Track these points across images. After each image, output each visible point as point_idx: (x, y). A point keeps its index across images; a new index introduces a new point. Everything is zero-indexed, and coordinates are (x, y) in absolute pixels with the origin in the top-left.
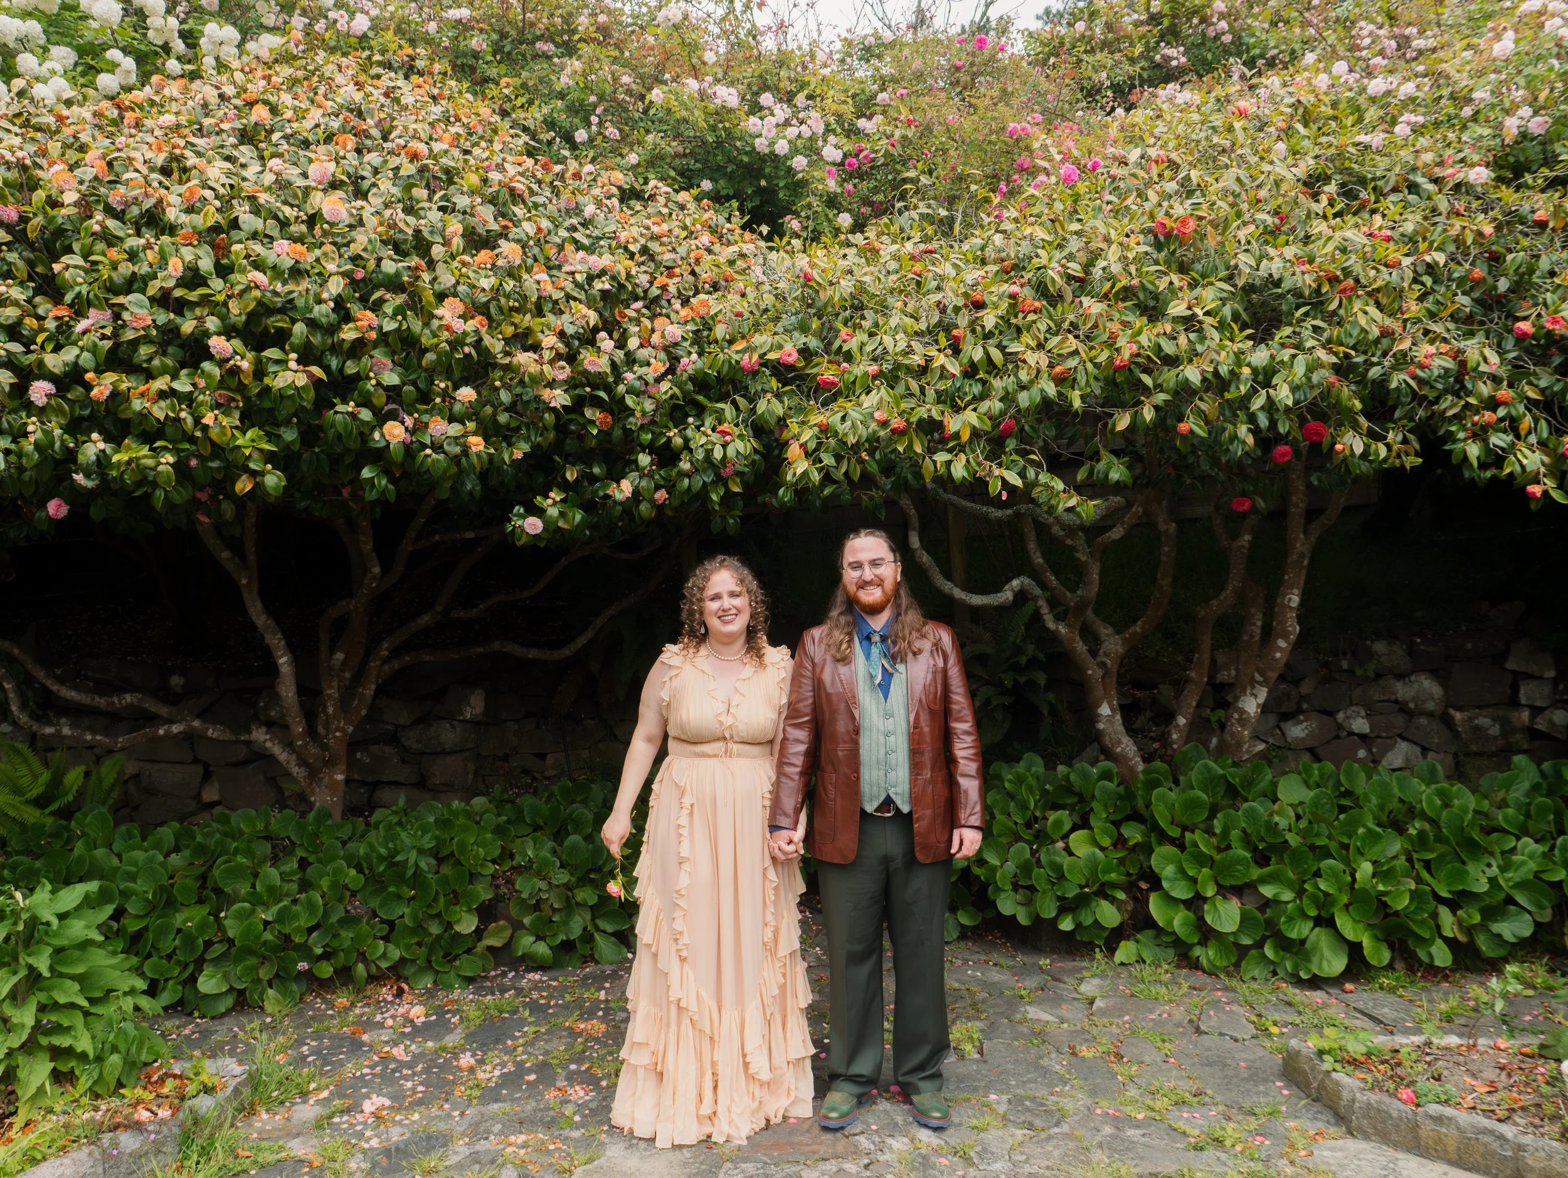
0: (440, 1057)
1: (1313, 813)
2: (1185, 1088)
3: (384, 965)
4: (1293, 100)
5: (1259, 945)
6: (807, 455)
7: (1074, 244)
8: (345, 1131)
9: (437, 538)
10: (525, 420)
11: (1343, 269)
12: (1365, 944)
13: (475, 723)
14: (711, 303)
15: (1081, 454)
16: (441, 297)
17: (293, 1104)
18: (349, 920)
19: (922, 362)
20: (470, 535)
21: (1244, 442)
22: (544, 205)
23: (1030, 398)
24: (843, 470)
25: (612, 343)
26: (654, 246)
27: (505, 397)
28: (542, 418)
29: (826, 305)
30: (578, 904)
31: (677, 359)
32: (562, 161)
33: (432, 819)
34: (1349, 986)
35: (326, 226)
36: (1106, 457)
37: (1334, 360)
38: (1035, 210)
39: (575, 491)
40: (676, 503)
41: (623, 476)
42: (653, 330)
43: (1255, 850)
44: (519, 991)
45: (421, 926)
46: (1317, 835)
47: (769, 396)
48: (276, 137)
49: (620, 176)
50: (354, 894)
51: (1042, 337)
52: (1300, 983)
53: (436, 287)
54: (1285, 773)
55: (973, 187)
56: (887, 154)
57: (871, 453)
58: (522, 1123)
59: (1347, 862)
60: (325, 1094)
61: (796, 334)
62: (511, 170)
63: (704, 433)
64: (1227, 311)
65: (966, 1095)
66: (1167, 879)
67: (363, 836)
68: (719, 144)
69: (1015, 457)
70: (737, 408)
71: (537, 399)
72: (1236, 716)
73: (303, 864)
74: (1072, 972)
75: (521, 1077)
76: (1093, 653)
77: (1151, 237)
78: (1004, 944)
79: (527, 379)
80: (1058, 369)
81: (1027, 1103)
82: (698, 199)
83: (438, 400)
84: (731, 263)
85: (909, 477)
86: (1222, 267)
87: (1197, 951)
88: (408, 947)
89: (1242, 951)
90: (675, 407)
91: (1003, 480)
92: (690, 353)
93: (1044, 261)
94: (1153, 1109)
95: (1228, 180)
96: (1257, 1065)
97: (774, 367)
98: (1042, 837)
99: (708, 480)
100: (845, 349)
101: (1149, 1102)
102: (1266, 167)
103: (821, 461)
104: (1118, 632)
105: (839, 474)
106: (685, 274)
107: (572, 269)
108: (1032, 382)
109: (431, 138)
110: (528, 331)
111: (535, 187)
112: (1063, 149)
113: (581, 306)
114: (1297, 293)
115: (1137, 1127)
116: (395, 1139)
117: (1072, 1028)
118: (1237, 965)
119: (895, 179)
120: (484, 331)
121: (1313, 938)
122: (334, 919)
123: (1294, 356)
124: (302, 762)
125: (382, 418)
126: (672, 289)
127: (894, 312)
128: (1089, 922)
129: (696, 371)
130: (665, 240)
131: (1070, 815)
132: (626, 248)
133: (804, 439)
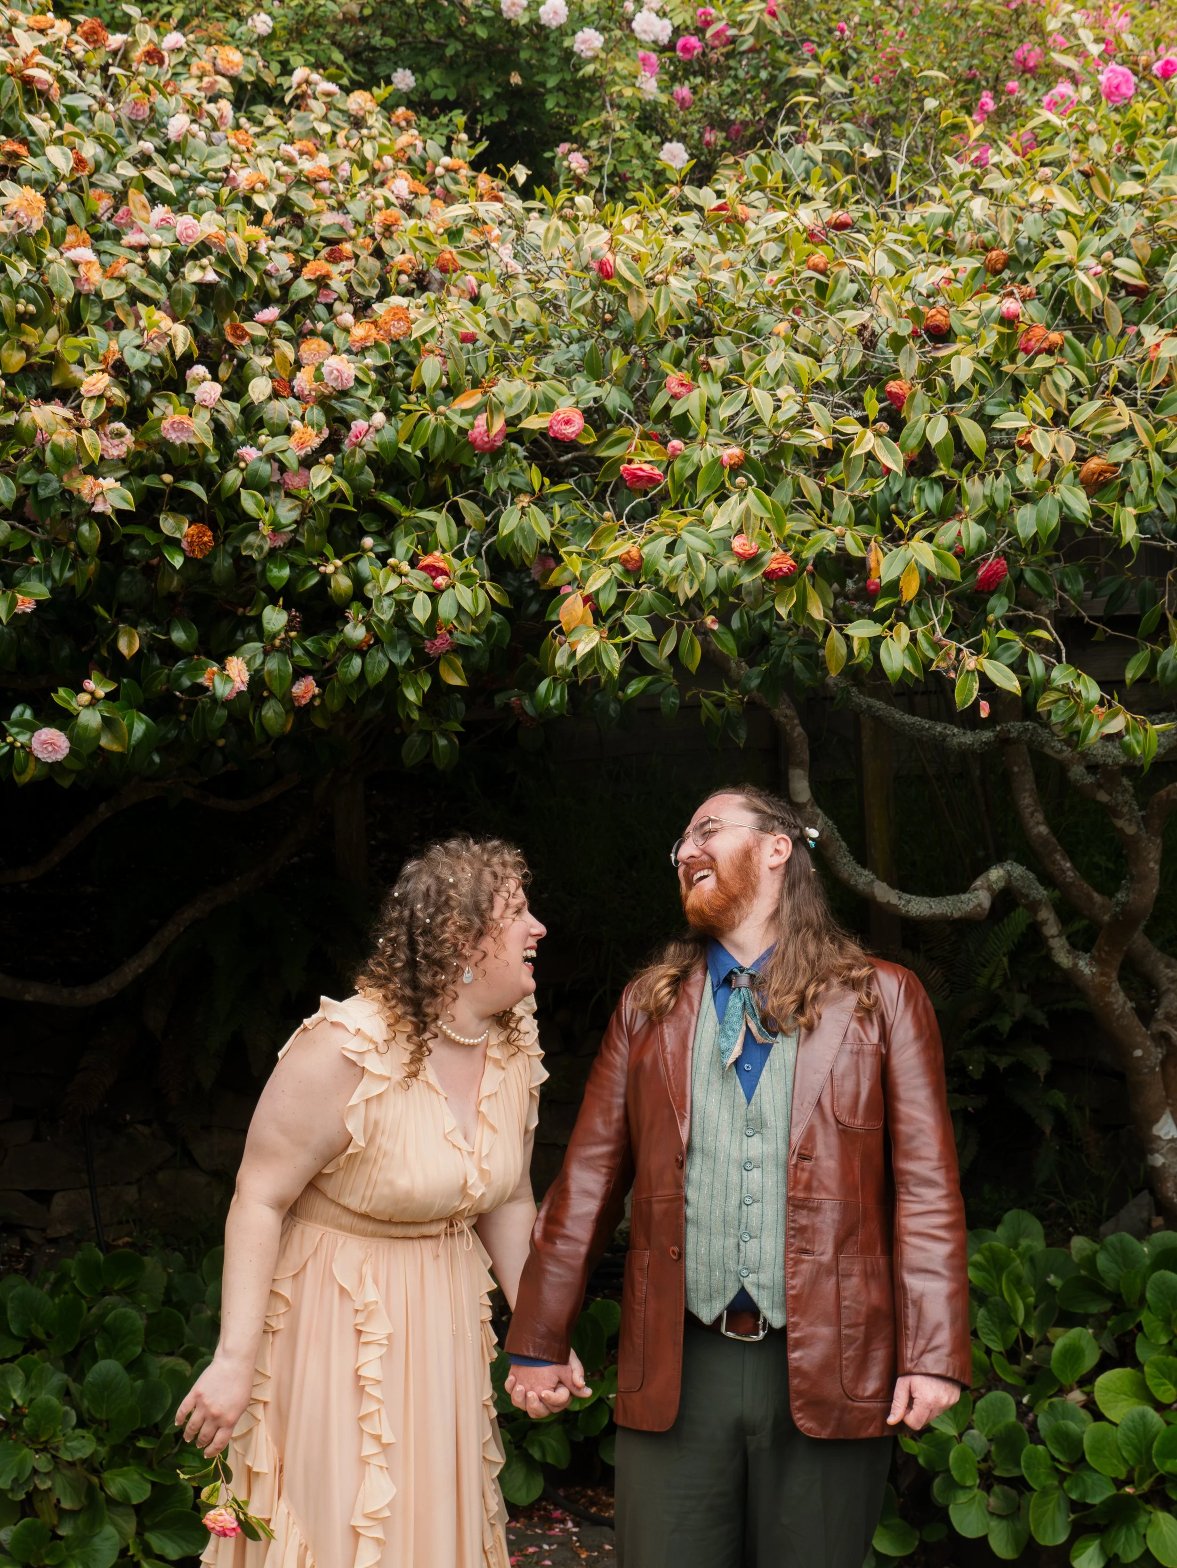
6: (599, 617)
7: (1128, 222)
10: (40, 535)
14: (413, 313)
19: (827, 444)
22: (91, 115)
23: (1039, 520)
24: (668, 649)
25: (217, 389)
26: (303, 199)
28: (74, 534)
29: (640, 325)
30: (111, 1501)
31: (345, 422)
32: (125, 25)
38: (1053, 153)
39: (137, 679)
40: (335, 704)
41: (233, 651)
42: (298, 365)
47: (524, 500)
49: (236, 56)
51: (1063, 401)
55: (931, 103)
56: (761, 30)
57: (724, 619)
61: (580, 380)
62: (26, 42)
63: (395, 570)
69: (1005, 633)
70: (459, 519)
71: (69, 496)
76: (1145, 1015)
79: (49, 457)
80: (1094, 464)
82: (388, 107)
84: (454, 234)
85: (797, 663)
90: (338, 517)
91: (984, 679)
92: (370, 411)
93: (1068, 254)
97: (535, 442)
98: (1041, 1381)
99: (400, 660)
100: (676, 411)
103: (625, 631)
105: (660, 657)
106: (364, 254)
107: (142, 239)
108: (1041, 488)
110: (52, 363)
111: (72, 77)
112: (1107, 34)
113: (159, 315)
119: (773, 79)
126: (338, 284)
127: (773, 342)
128: (1133, 1554)
129: (381, 446)
130: (324, 186)
131: (1096, 1336)
132: (247, 201)
133: (592, 586)
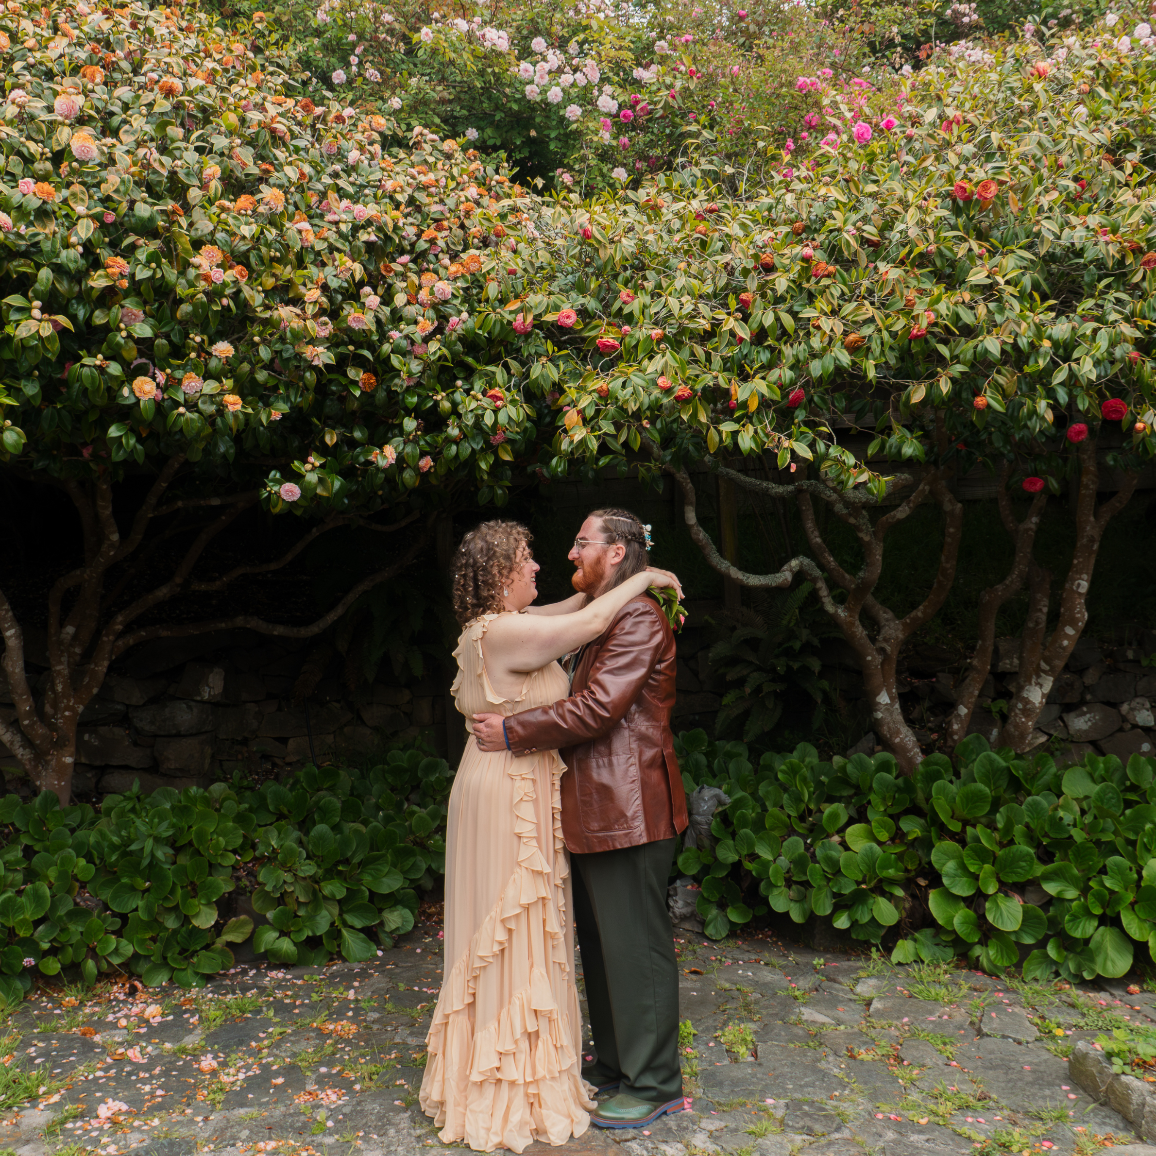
0: (179, 1059)
1: (1097, 808)
2: (968, 1091)
3: (116, 961)
4: (1094, 63)
5: (1042, 944)
6: (585, 421)
7: (869, 207)
8: (79, 1137)
9: (180, 504)
10: (284, 378)
11: (1148, 240)
12: (1150, 944)
13: (213, 705)
14: (482, 259)
15: (873, 429)
16: (197, 244)
17: (22, 1109)
18: (77, 914)
19: (708, 327)
20: (216, 502)
21: (1043, 418)
22: (307, 150)
23: (823, 367)
24: (622, 439)
25: (377, 299)
26: (421, 197)
27: (264, 353)
28: (302, 378)
29: (606, 264)
30: (325, 898)
31: (446, 318)
32: (323, 102)
33: (168, 806)
34: (1134, 988)
35: (75, 164)
36: (899, 432)
37: (1138, 334)
38: (829, 168)
39: (335, 457)
40: (442, 471)
41: (387, 442)
42: (420, 287)
43: (1038, 845)
44: (262, 990)
45: (156, 920)
46: (1103, 831)
47: (544, 359)
48: (17, 66)
49: (382, 121)
50: (83, 885)
51: (835, 303)
52: (1083, 984)
53: (193, 233)
54: (1067, 767)
55: (761, 144)
56: (667, 106)
57: (653, 423)
58: (271, 1129)
59: (1133, 858)
60: (56, 1098)
61: (573, 294)
62: (272, 110)
63: (474, 398)
64: (1027, 281)
65: (742, 1100)
66: (947, 875)
67: (92, 823)
68: (486, 90)
69: (804, 429)
70: (509, 372)
71: (298, 356)
72: (1020, 706)
73: (29, 852)
74: (847, 972)
75: (268, 1080)
76: (873, 638)
77: (948, 201)
78: (776, 943)
79: (288, 334)
80: (852, 337)
81: (806, 1108)
82: (464, 149)
83: (193, 355)
84: (503, 217)
85: (691, 448)
86: (1022, 235)
87: (978, 951)
88: (142, 942)
89: (1025, 951)
90: (443, 369)
91: (793, 452)
92: (460, 312)
93: (839, 223)
94: (936, 1114)
95: (1029, 144)
96: (1042, 1068)
97: (549, 329)
98: (817, 831)
99: (477, 447)
100: (626, 311)
101: (932, 1106)
102: (1070, 131)
103: (599, 429)
104: (898, 617)
105: (616, 446)
106: (454, 227)
107: (336, 218)
108: (824, 350)
109: (185, 74)
110: (289, 285)
111: (296, 128)
112: (855, 107)
113: (346, 259)
114: (1100, 263)
115: (921, 1132)
116: (134, 1145)
117: (850, 1030)
118: (1019, 966)
119: (673, 133)
120: (243, 281)
121: (1097, 937)
122: (62, 912)
123: (1095, 331)
124: (28, 742)
125: (132, 373)
126: (441, 243)
127: (678, 273)
128: (865, 919)
129: (466, 330)
130: (433, 189)
131: (846, 807)
132: (391, 198)
133: (582, 404)
